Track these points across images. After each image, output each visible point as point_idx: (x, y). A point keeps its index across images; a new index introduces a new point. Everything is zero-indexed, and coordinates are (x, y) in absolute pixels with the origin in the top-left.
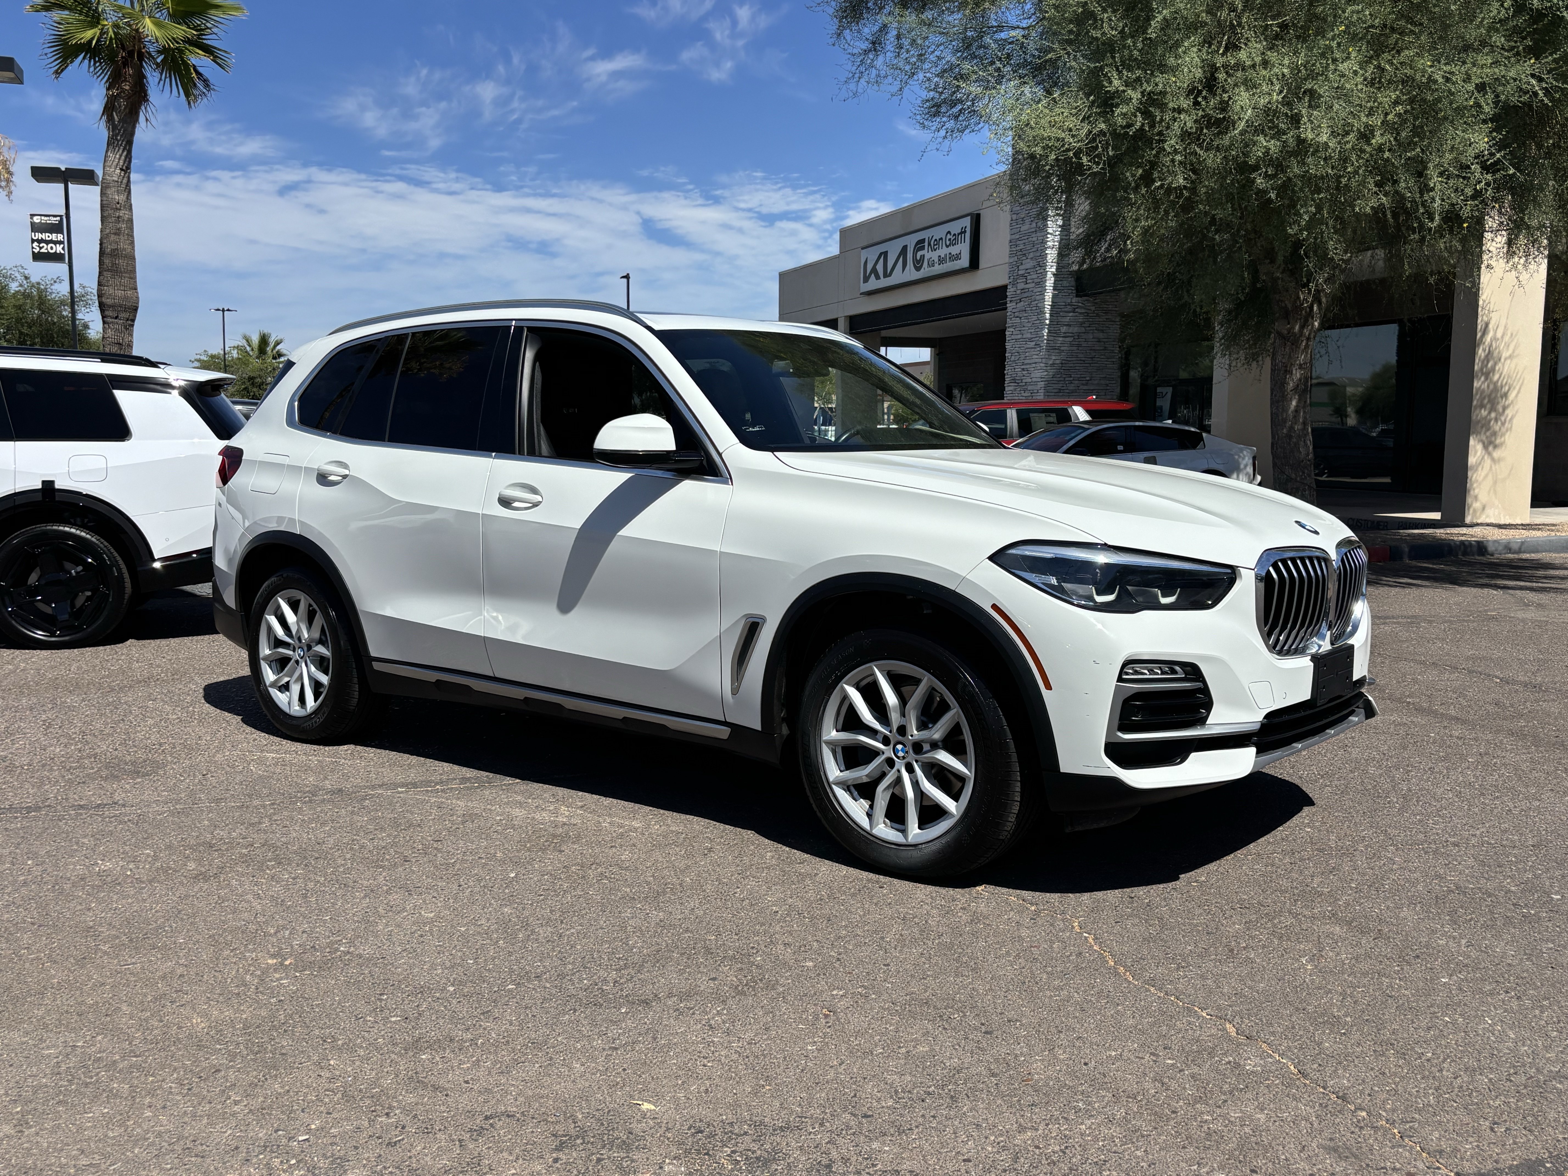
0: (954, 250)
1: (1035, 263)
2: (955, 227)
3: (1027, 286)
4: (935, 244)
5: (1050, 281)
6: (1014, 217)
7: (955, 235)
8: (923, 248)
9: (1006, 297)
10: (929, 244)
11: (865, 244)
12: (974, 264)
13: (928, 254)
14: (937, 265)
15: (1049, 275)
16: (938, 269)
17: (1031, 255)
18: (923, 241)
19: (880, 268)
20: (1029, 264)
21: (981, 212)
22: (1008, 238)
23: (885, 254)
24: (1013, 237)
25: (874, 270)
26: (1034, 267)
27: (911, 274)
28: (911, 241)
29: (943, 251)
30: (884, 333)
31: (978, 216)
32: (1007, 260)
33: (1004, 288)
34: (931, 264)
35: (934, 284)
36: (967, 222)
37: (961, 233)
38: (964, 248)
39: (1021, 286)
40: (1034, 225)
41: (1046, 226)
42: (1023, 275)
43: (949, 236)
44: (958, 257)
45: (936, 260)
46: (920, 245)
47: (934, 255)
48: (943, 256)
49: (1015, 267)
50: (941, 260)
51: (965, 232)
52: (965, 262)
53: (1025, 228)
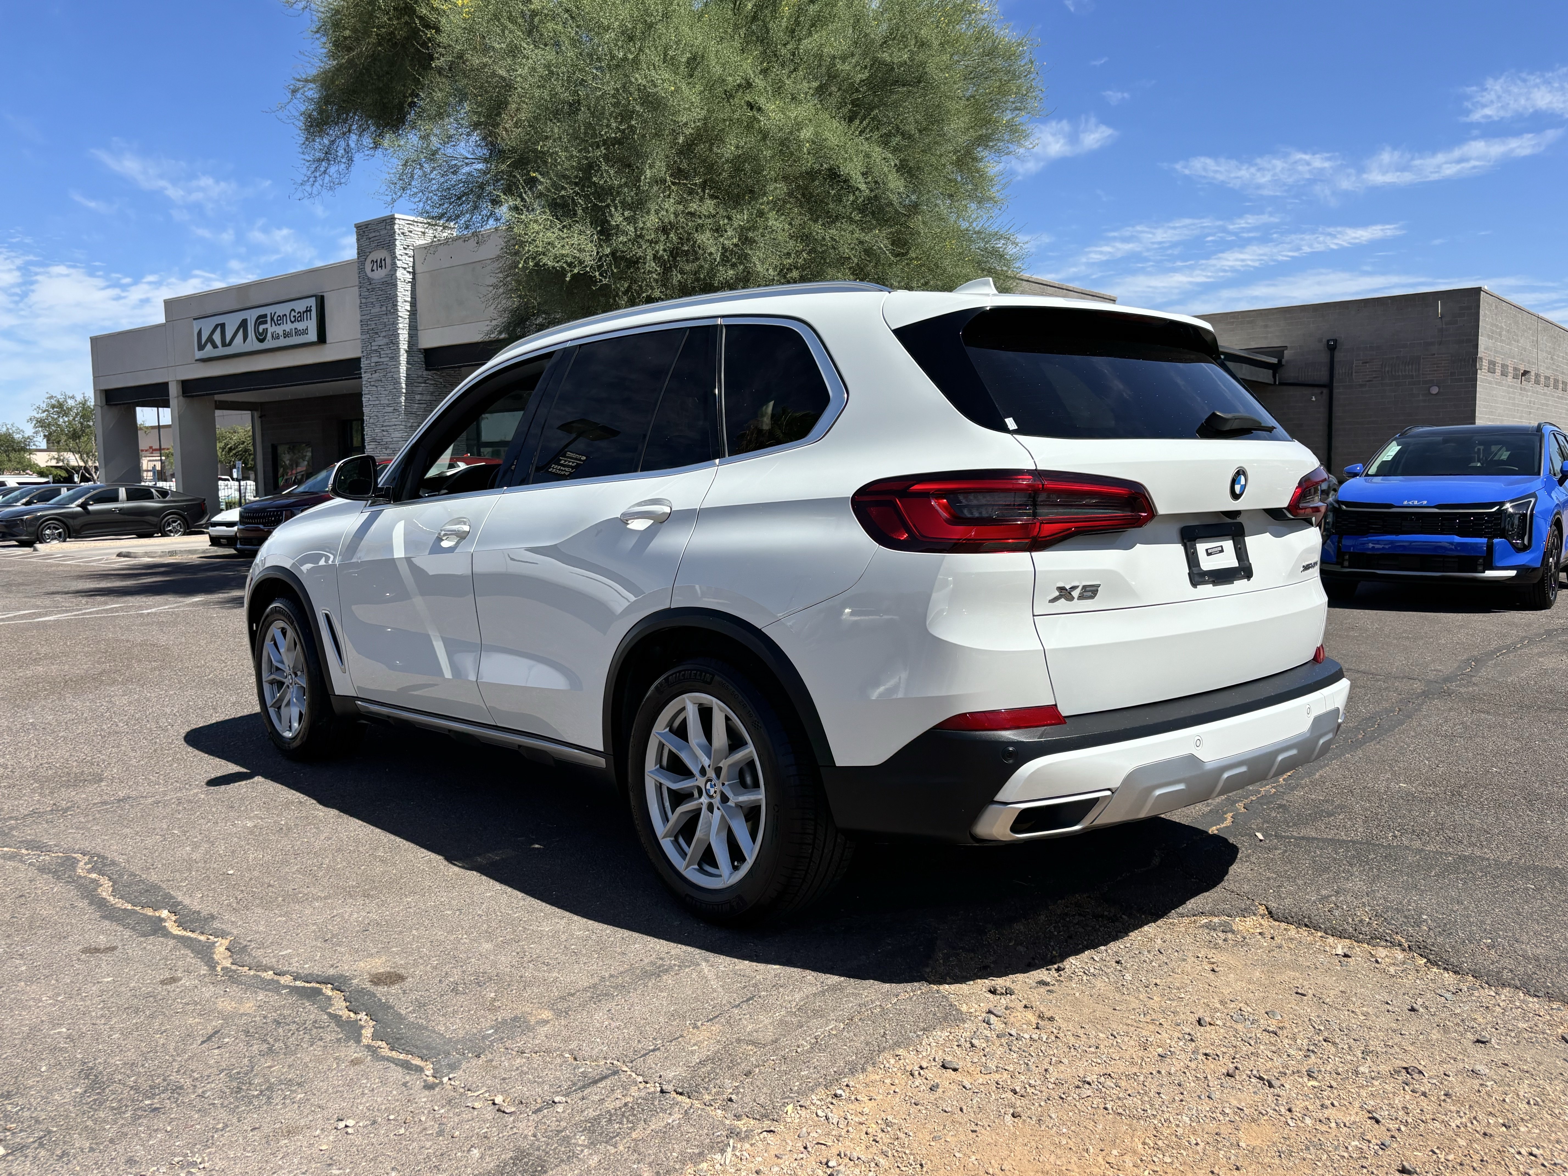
0: (301, 326)
1: (386, 340)
2: (301, 306)
3: (382, 360)
4: (279, 320)
5: (403, 358)
6: (364, 301)
7: (299, 312)
8: (265, 322)
9: (360, 368)
10: (272, 319)
11: (196, 315)
12: (322, 338)
13: (271, 329)
14: (282, 338)
15: (402, 352)
16: (283, 342)
17: (384, 334)
18: (265, 316)
19: (217, 337)
20: (381, 341)
21: (325, 294)
22: (359, 318)
23: (223, 326)
24: (364, 317)
25: (210, 339)
26: (387, 344)
27: (253, 344)
28: (251, 316)
29: (288, 327)
30: (218, 397)
31: (322, 297)
32: (359, 336)
33: (358, 360)
34: (276, 337)
35: (278, 354)
36: (312, 302)
37: (306, 311)
38: (311, 324)
39: (375, 359)
40: (384, 308)
41: (397, 310)
42: (376, 350)
43: (293, 313)
44: (305, 332)
45: (281, 333)
46: (261, 320)
47: (279, 330)
48: (288, 330)
49: (366, 344)
50: (286, 335)
51: (310, 311)
52: (313, 336)
53: (376, 310)
